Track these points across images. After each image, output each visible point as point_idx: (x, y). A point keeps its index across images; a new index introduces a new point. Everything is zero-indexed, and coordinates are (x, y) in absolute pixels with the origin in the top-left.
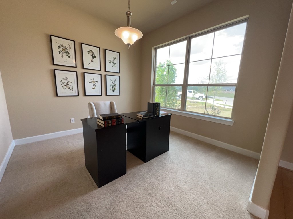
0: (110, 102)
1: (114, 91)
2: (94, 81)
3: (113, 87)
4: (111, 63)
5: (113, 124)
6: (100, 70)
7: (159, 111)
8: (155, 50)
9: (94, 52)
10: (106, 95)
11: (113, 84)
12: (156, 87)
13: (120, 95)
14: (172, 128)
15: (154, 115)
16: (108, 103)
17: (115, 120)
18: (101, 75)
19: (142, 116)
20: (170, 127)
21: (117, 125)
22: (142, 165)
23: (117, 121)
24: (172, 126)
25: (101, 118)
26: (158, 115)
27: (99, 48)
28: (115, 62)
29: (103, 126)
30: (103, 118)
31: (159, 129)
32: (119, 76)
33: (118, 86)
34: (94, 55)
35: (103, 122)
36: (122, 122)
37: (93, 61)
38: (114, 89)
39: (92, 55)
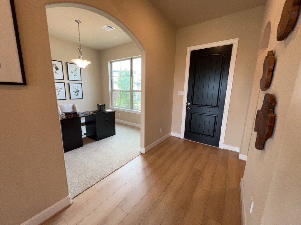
0: (72, 105)
1: (77, 96)
2: (58, 88)
3: (76, 93)
4: (73, 73)
5: (71, 117)
6: (64, 79)
7: (105, 109)
8: (111, 63)
9: (56, 65)
10: (70, 99)
11: (76, 90)
12: (113, 92)
13: (83, 98)
14: (116, 120)
15: (101, 112)
16: (71, 105)
17: (73, 115)
18: (64, 83)
19: (92, 112)
20: (115, 119)
21: (74, 117)
22: (95, 142)
23: (74, 116)
24: (117, 119)
25: (64, 114)
26: (104, 112)
27: (62, 62)
28: (76, 72)
29: (65, 118)
30: (65, 114)
31: (106, 120)
32: (81, 84)
33: (80, 91)
34: (57, 67)
35: (65, 116)
36: (78, 116)
37: (56, 73)
38: (77, 94)
39: (55, 68)
